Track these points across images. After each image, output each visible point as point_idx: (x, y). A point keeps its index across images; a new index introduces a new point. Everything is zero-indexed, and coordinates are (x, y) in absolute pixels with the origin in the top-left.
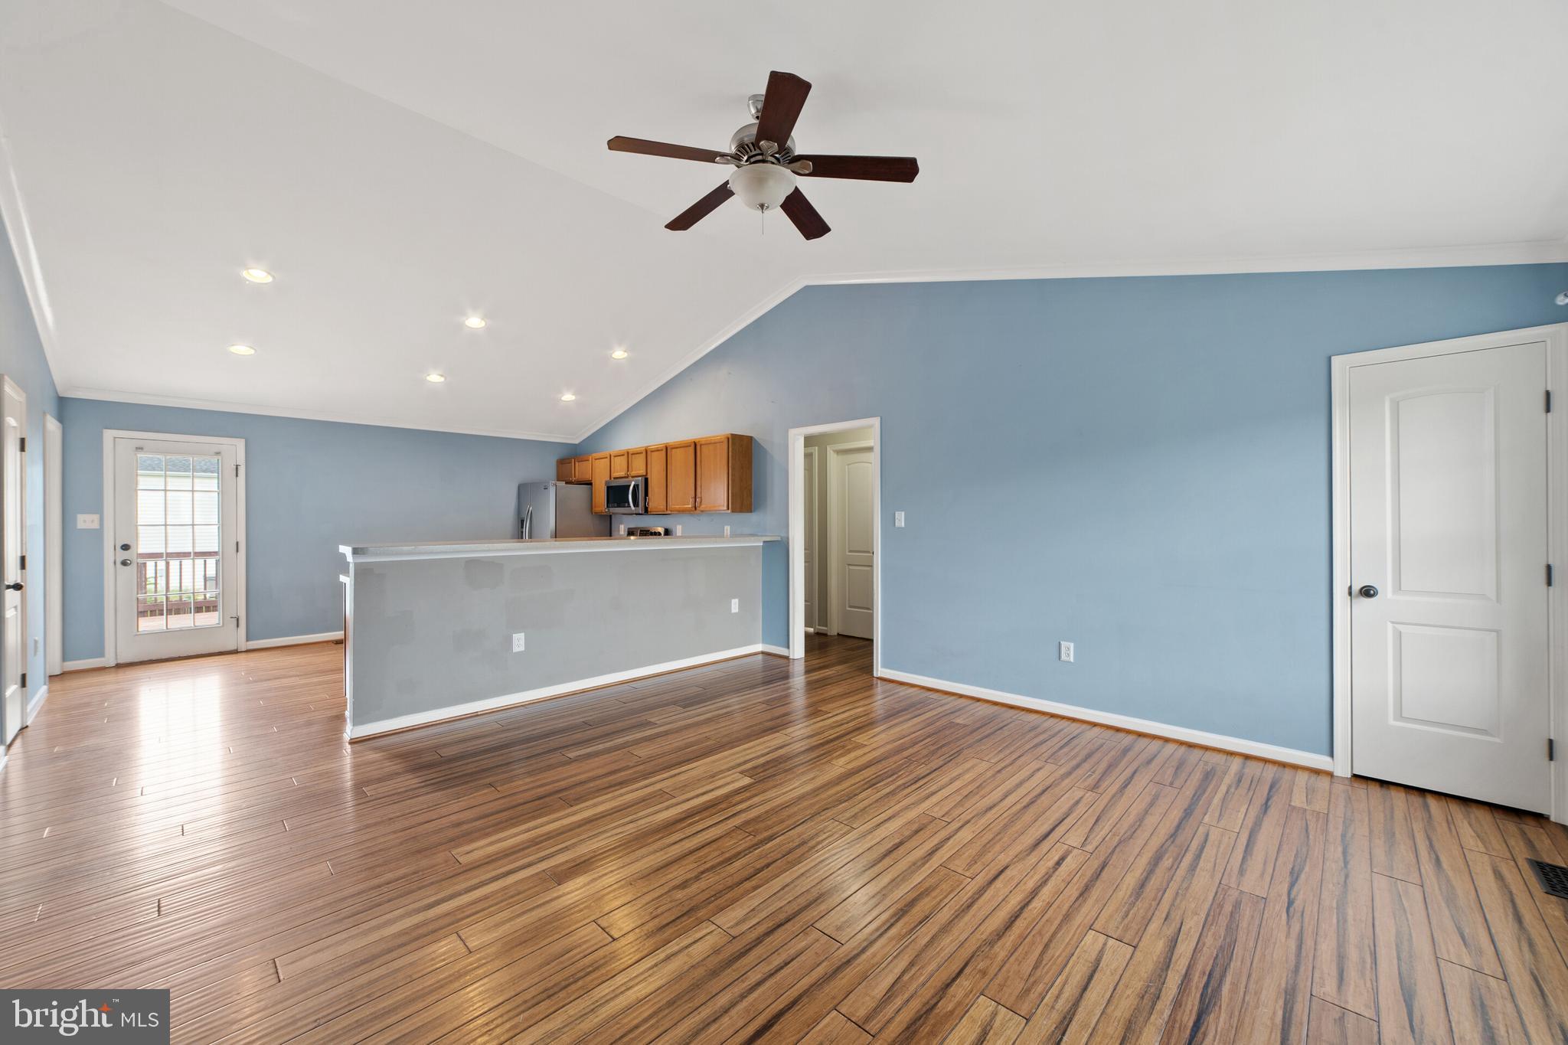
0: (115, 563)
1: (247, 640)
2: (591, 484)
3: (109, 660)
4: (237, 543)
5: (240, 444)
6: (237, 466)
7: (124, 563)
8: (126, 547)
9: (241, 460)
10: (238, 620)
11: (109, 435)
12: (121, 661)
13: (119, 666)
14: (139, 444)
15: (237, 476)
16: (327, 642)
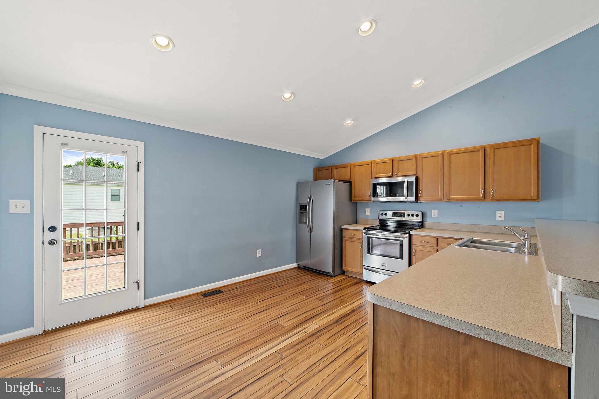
0: (43, 243)
1: (145, 299)
2: (350, 183)
3: (36, 330)
4: (138, 223)
5: (141, 145)
6: (138, 162)
7: (51, 243)
8: (53, 229)
9: (141, 159)
10: (138, 284)
11: (38, 130)
12: (49, 328)
13: (46, 333)
14: (65, 140)
15: (138, 171)
16: (197, 294)
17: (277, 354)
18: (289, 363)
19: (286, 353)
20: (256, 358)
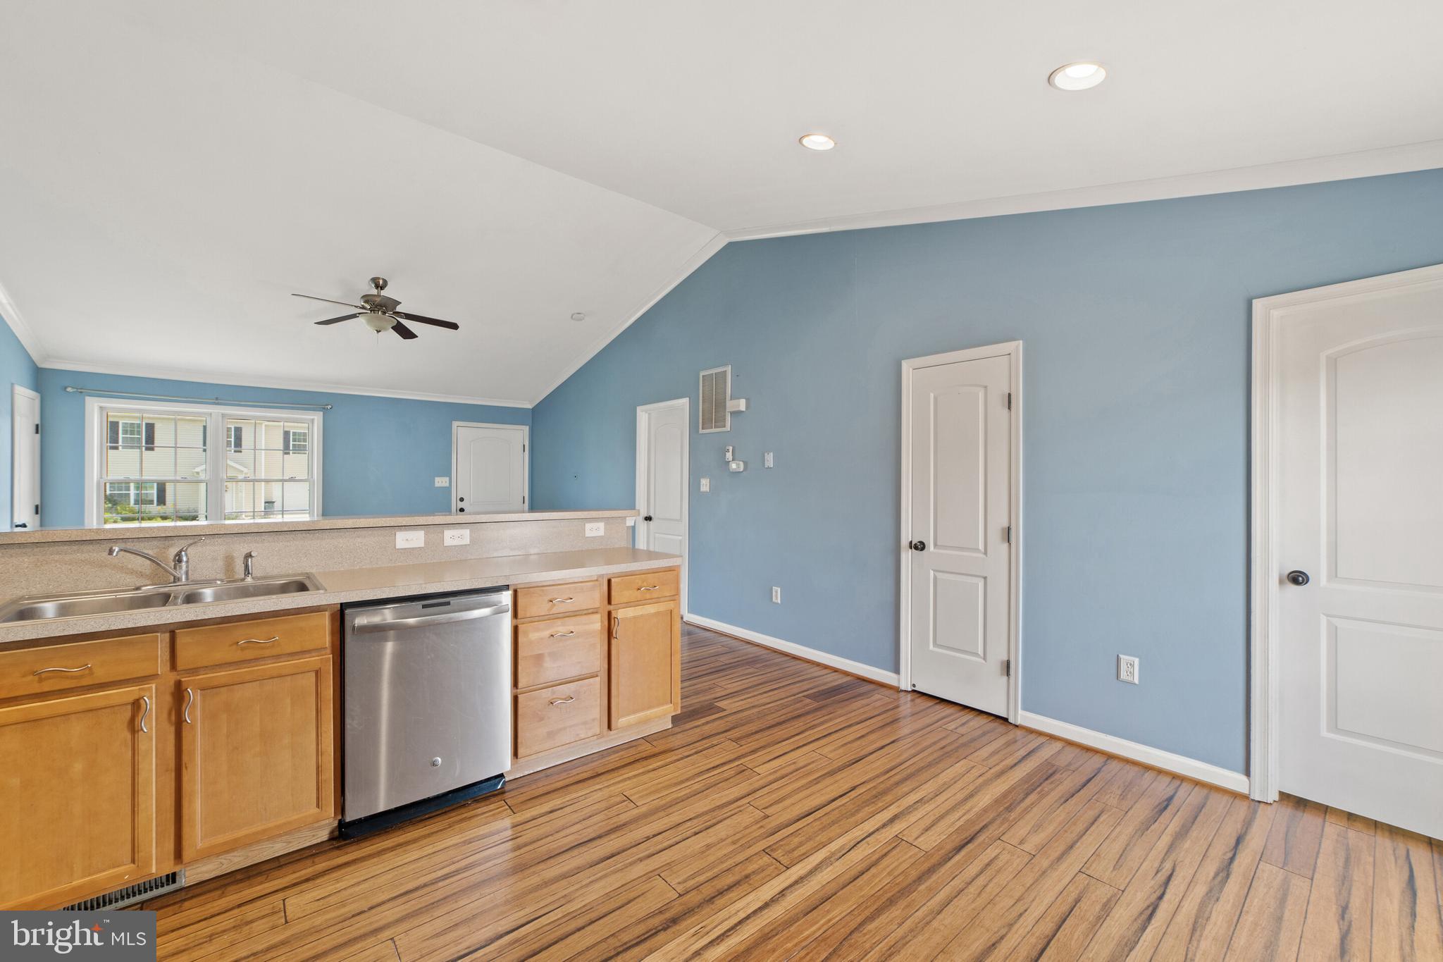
17: (785, 861)
18: (752, 839)
19: (761, 862)
20: (833, 854)
